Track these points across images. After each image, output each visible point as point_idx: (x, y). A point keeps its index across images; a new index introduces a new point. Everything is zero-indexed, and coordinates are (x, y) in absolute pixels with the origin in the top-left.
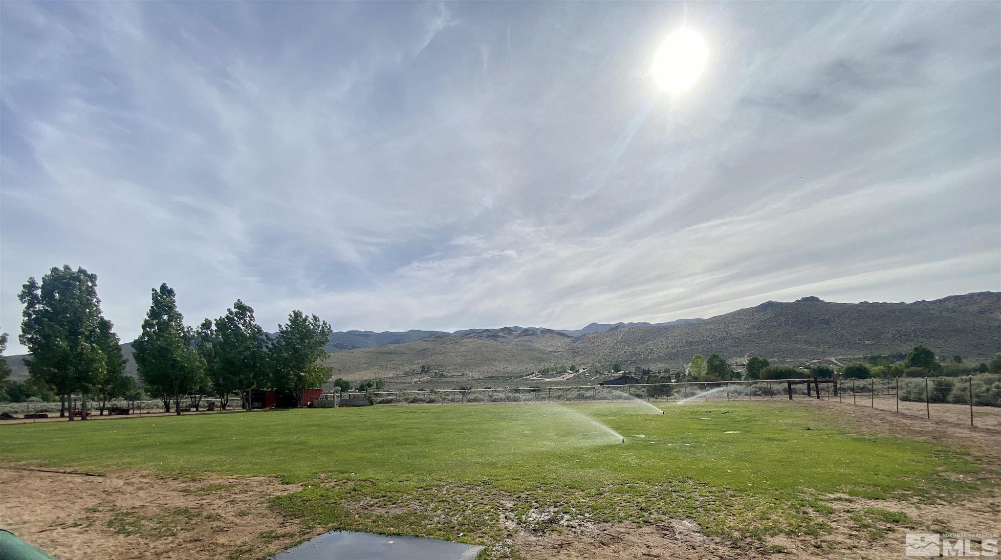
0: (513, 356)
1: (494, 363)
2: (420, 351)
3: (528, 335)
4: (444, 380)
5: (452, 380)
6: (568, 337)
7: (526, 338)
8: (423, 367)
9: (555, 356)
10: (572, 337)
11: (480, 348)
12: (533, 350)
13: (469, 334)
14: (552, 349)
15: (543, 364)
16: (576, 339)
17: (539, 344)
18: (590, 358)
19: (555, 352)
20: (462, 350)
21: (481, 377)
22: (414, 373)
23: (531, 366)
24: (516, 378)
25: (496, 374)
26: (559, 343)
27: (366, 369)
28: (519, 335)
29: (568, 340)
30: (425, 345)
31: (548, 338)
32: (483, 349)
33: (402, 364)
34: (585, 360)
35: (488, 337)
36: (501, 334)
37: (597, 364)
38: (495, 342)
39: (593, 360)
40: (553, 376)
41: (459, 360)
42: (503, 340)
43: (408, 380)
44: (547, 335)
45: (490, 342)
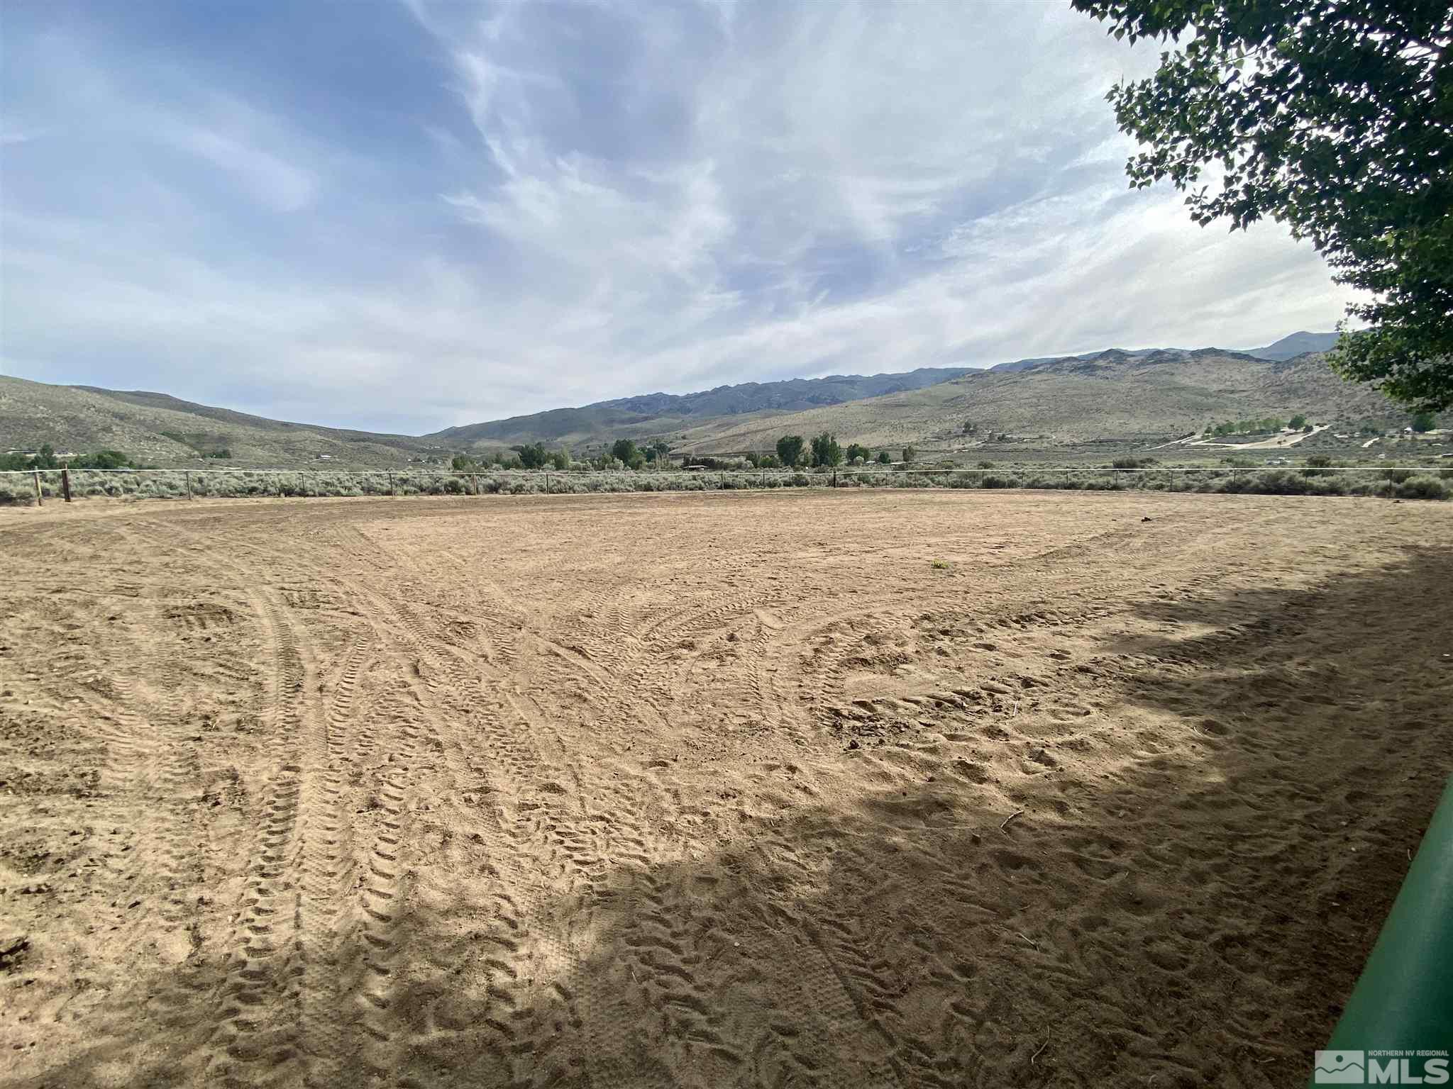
0: (1137, 402)
1: (1097, 416)
2: (946, 401)
3: (1161, 362)
4: (1009, 446)
5: (1024, 446)
6: (1258, 361)
7: (1159, 367)
8: (967, 425)
9: (1232, 400)
10: (1268, 361)
11: (1063, 390)
12: (1183, 389)
13: (1037, 366)
14: (1222, 387)
15: (1208, 415)
16: (1279, 366)
17: (1188, 378)
18: (1330, 403)
19: (1232, 392)
20: (1026, 395)
21: (1076, 441)
22: (949, 435)
23: (1182, 422)
24: (1158, 442)
25: (1105, 436)
26: (1238, 375)
27: (873, 430)
28: (1143, 363)
29: (1255, 367)
30: (959, 390)
31: (1209, 365)
32: (1068, 392)
33: (925, 422)
34: (1318, 406)
35: (1075, 369)
36: (1101, 363)
37: (1352, 415)
38: (1091, 379)
39: (1338, 405)
40: (1243, 439)
41: (1027, 413)
42: (1107, 373)
43: (944, 446)
44: (1207, 360)
45: (1079, 379)
